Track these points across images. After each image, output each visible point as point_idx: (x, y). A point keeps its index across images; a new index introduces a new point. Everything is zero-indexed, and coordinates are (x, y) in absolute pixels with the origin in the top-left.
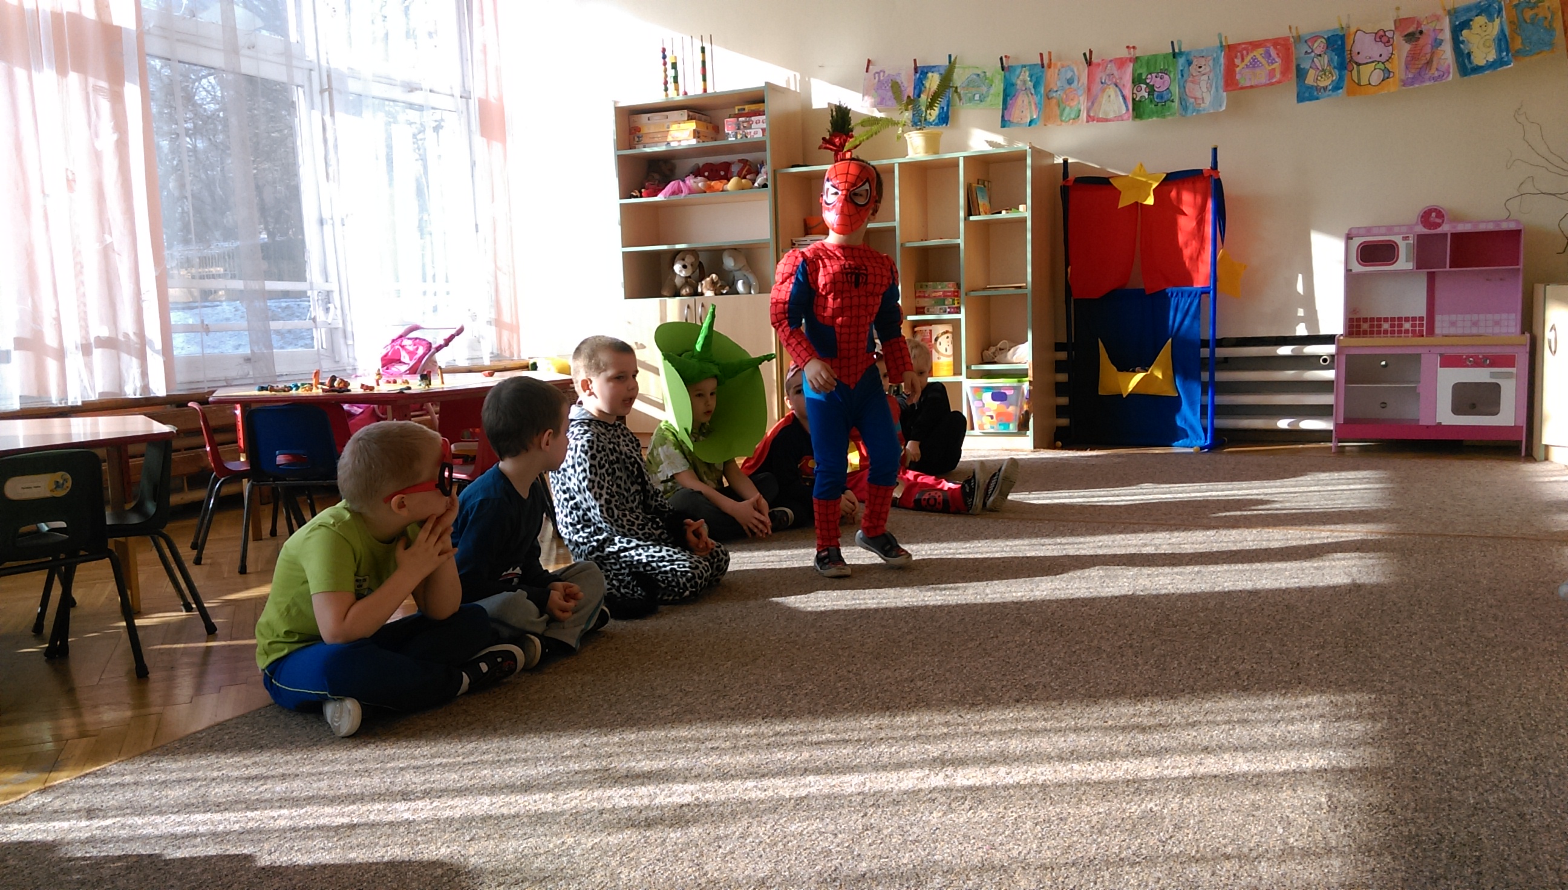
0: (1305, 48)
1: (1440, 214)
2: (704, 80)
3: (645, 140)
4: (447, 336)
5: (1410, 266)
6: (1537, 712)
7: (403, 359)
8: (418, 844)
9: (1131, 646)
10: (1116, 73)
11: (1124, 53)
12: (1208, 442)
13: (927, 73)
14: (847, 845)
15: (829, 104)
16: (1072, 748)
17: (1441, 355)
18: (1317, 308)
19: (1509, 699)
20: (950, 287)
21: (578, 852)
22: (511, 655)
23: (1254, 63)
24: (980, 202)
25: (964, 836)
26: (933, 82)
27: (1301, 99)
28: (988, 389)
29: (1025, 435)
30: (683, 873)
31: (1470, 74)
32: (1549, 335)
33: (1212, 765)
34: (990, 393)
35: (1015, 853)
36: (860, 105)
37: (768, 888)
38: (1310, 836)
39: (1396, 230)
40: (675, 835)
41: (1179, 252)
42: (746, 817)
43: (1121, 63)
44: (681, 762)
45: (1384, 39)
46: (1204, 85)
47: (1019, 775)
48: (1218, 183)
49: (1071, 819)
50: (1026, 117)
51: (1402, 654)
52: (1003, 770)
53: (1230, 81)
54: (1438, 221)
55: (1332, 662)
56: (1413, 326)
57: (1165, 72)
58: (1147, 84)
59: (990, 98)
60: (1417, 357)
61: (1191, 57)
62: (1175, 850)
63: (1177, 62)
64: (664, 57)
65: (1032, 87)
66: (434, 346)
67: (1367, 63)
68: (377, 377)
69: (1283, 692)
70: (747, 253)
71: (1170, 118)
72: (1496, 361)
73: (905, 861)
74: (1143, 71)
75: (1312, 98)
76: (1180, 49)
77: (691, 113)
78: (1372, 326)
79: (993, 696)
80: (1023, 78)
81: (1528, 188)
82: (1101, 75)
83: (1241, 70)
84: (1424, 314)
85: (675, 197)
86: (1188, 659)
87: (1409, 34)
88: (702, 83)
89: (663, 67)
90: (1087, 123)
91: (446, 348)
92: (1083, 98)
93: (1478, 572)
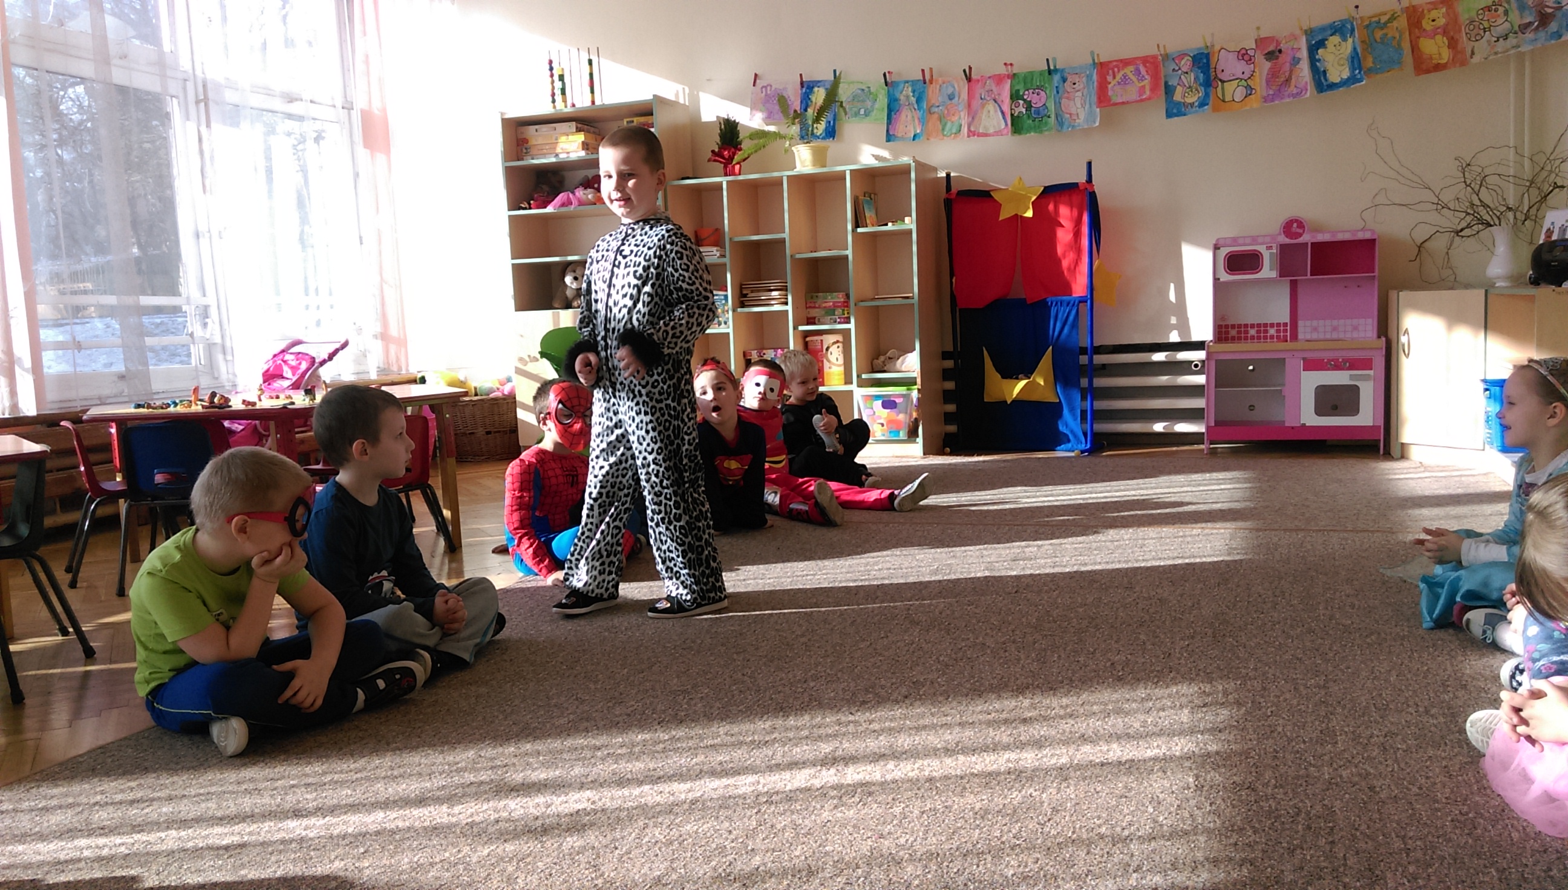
0: (1173, 65)
1: (1301, 225)
2: (592, 92)
3: (533, 151)
4: (331, 350)
5: (1274, 274)
6: (1388, 692)
7: (285, 375)
8: (311, 858)
9: (1014, 642)
10: (995, 89)
11: (1003, 70)
12: (1088, 446)
13: (813, 87)
14: (741, 840)
15: (718, 117)
16: (958, 739)
17: (1304, 359)
18: (1189, 315)
19: (1362, 682)
20: (840, 297)
21: (474, 860)
22: (409, 672)
23: (1125, 80)
24: (867, 214)
25: (854, 826)
26: (819, 96)
27: (1169, 115)
28: (877, 397)
29: (915, 442)
30: (580, 875)
31: (1326, 91)
32: (1404, 339)
33: (1088, 753)
34: (880, 402)
35: (902, 841)
36: (749, 119)
37: (664, 885)
38: (1177, 814)
39: (1260, 240)
40: (572, 841)
41: (1058, 262)
42: (642, 818)
43: (999, 79)
44: (577, 770)
45: (1246, 57)
46: (1078, 102)
47: (906, 769)
48: (1093, 196)
49: (956, 806)
51: (1266, 642)
52: (891, 765)
53: (1103, 98)
54: (1301, 231)
55: (1202, 652)
56: (1278, 331)
57: (1041, 88)
58: (1025, 100)
59: (875, 111)
60: (1283, 361)
61: (1066, 75)
62: (1053, 832)
63: (1052, 79)
64: (551, 69)
65: (914, 102)
66: (317, 361)
67: (1231, 80)
68: (259, 393)
69: (1156, 680)
71: (1046, 133)
72: (1354, 364)
73: (797, 853)
74: (1021, 87)
75: (1180, 114)
76: (1055, 67)
77: (579, 125)
78: (1239, 332)
79: (883, 693)
81: (1381, 199)
82: (980, 91)
83: (1112, 87)
84: (1288, 321)
85: (564, 209)
86: (1067, 652)
87: (1269, 53)
88: (590, 95)
89: (550, 79)
90: (968, 137)
91: (329, 363)
92: (964, 114)
93: (1337, 563)
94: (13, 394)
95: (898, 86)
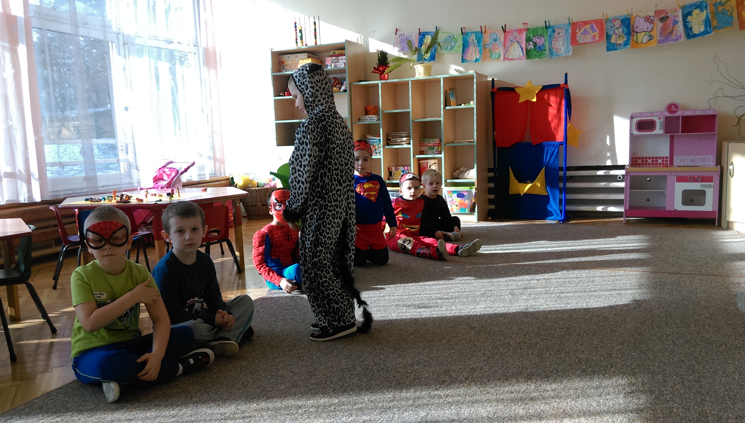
0: (610, 24)
1: (676, 106)
2: (316, 38)
3: (287, 68)
4: (186, 167)
5: (662, 132)
7: (164, 178)
10: (517, 36)
11: (522, 27)
12: (563, 218)
13: (425, 35)
15: (377, 50)
17: (677, 176)
18: (617, 152)
20: (437, 141)
22: (206, 355)
23: (586, 32)
24: (451, 100)
26: (428, 40)
27: (608, 49)
28: (454, 192)
29: (473, 214)
31: (692, 38)
32: (731, 167)
34: (456, 194)
36: (392, 51)
39: (655, 114)
41: (549, 124)
43: (520, 31)
45: (650, 20)
46: (561, 43)
48: (568, 91)
50: (474, 57)
51: (663, 348)
53: (574, 41)
54: (676, 110)
55: (628, 354)
56: (663, 161)
57: (542, 36)
58: (533, 42)
59: (456, 48)
60: (665, 177)
61: (554, 29)
63: (548, 31)
64: (296, 27)
65: (476, 43)
66: (180, 172)
67: (641, 32)
71: (544, 59)
72: (703, 179)
74: (531, 35)
75: (614, 49)
76: (549, 25)
77: (309, 55)
78: (643, 161)
80: (472, 38)
81: (720, 94)
82: (510, 37)
83: (579, 35)
84: (668, 156)
86: (555, 351)
87: (661, 18)
88: (315, 39)
89: (295, 32)
90: (504, 60)
91: (185, 173)
92: (501, 49)
93: (699, 296)
94: (30, 190)
95: (468, 34)
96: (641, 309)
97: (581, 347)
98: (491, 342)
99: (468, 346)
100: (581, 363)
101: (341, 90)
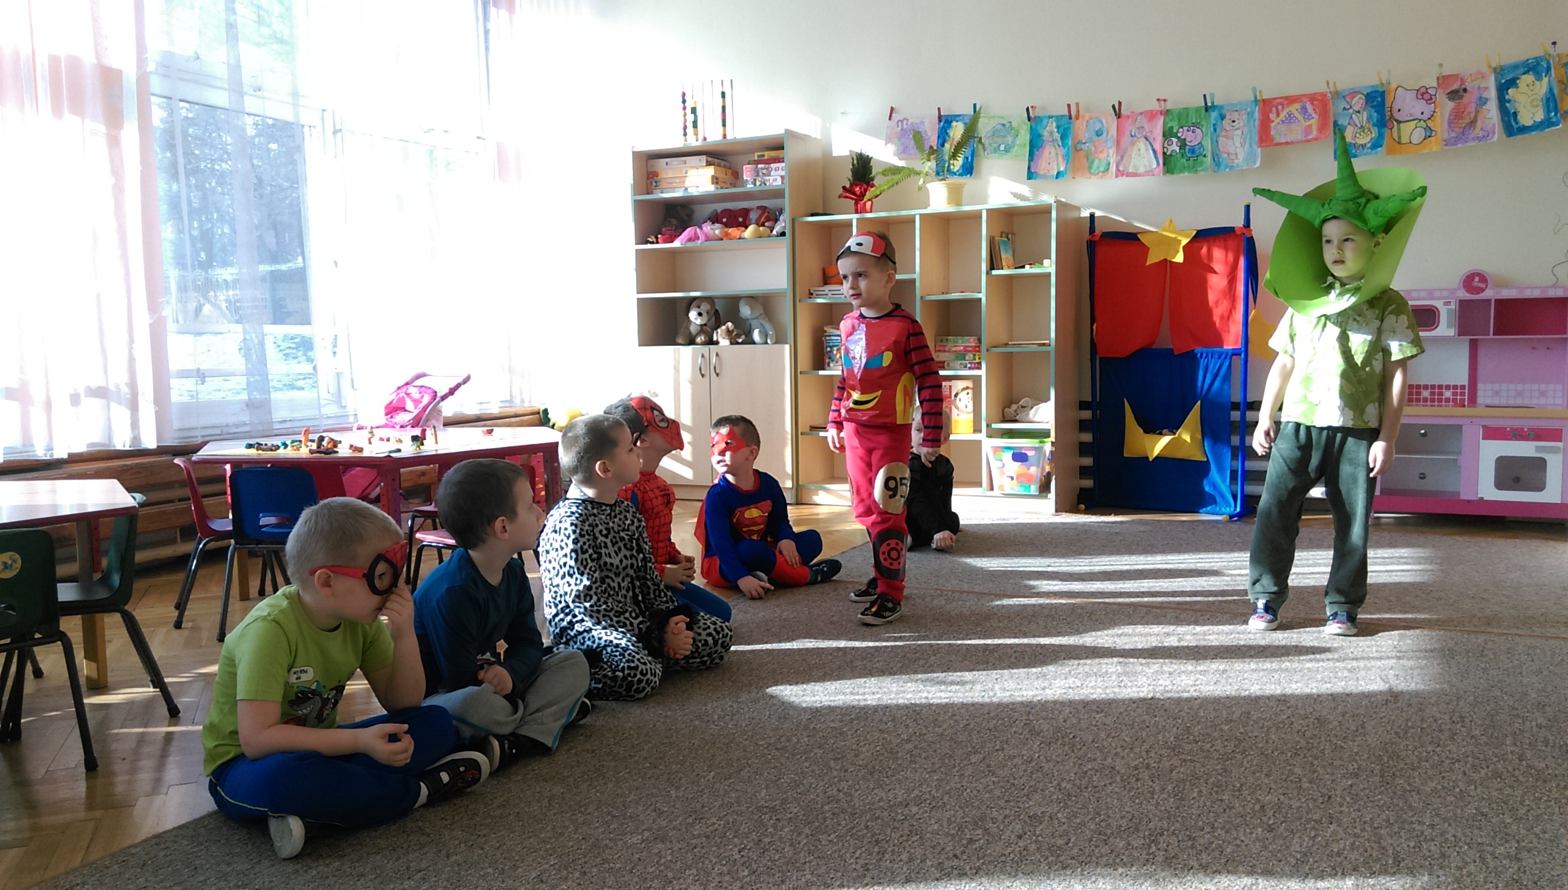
0: (1344, 104)
1: (1483, 279)
2: (724, 125)
3: (663, 185)
4: (453, 385)
5: (1452, 332)
7: (407, 408)
10: (1146, 126)
11: (1155, 106)
12: (1238, 509)
13: (951, 122)
15: (850, 151)
17: (1485, 427)
20: (971, 342)
22: (474, 764)
23: (1290, 118)
24: (1003, 256)
26: (957, 131)
28: (1008, 449)
29: (1046, 497)
31: (1516, 134)
34: (1010, 454)
36: (882, 153)
39: (1437, 294)
41: (1209, 312)
43: (1151, 116)
45: (1426, 96)
46: (1237, 141)
48: (1251, 242)
50: (1053, 169)
53: (1265, 137)
54: (1483, 286)
55: (1367, 796)
56: (1455, 394)
57: (1197, 125)
58: (1179, 138)
59: (1016, 147)
60: (1459, 428)
61: (1224, 111)
63: (1209, 116)
64: (684, 102)
65: (1059, 139)
66: (439, 395)
67: (1408, 121)
68: (370, 435)
70: (764, 302)
71: (1202, 173)
72: (1539, 435)
74: (1175, 125)
76: (1213, 103)
77: (710, 159)
80: (1050, 129)
82: (1130, 128)
83: (1276, 126)
84: (1466, 383)
85: (690, 245)
86: (1210, 786)
87: (1452, 92)
88: (722, 129)
89: (682, 112)
90: (1117, 176)
91: (450, 397)
92: (1112, 151)
93: (1525, 681)
94: (135, 425)
95: (1042, 121)
96: (1399, 704)
97: (1266, 781)
98: (1074, 763)
99: (1025, 771)
100: (1264, 811)
101: (774, 232)
